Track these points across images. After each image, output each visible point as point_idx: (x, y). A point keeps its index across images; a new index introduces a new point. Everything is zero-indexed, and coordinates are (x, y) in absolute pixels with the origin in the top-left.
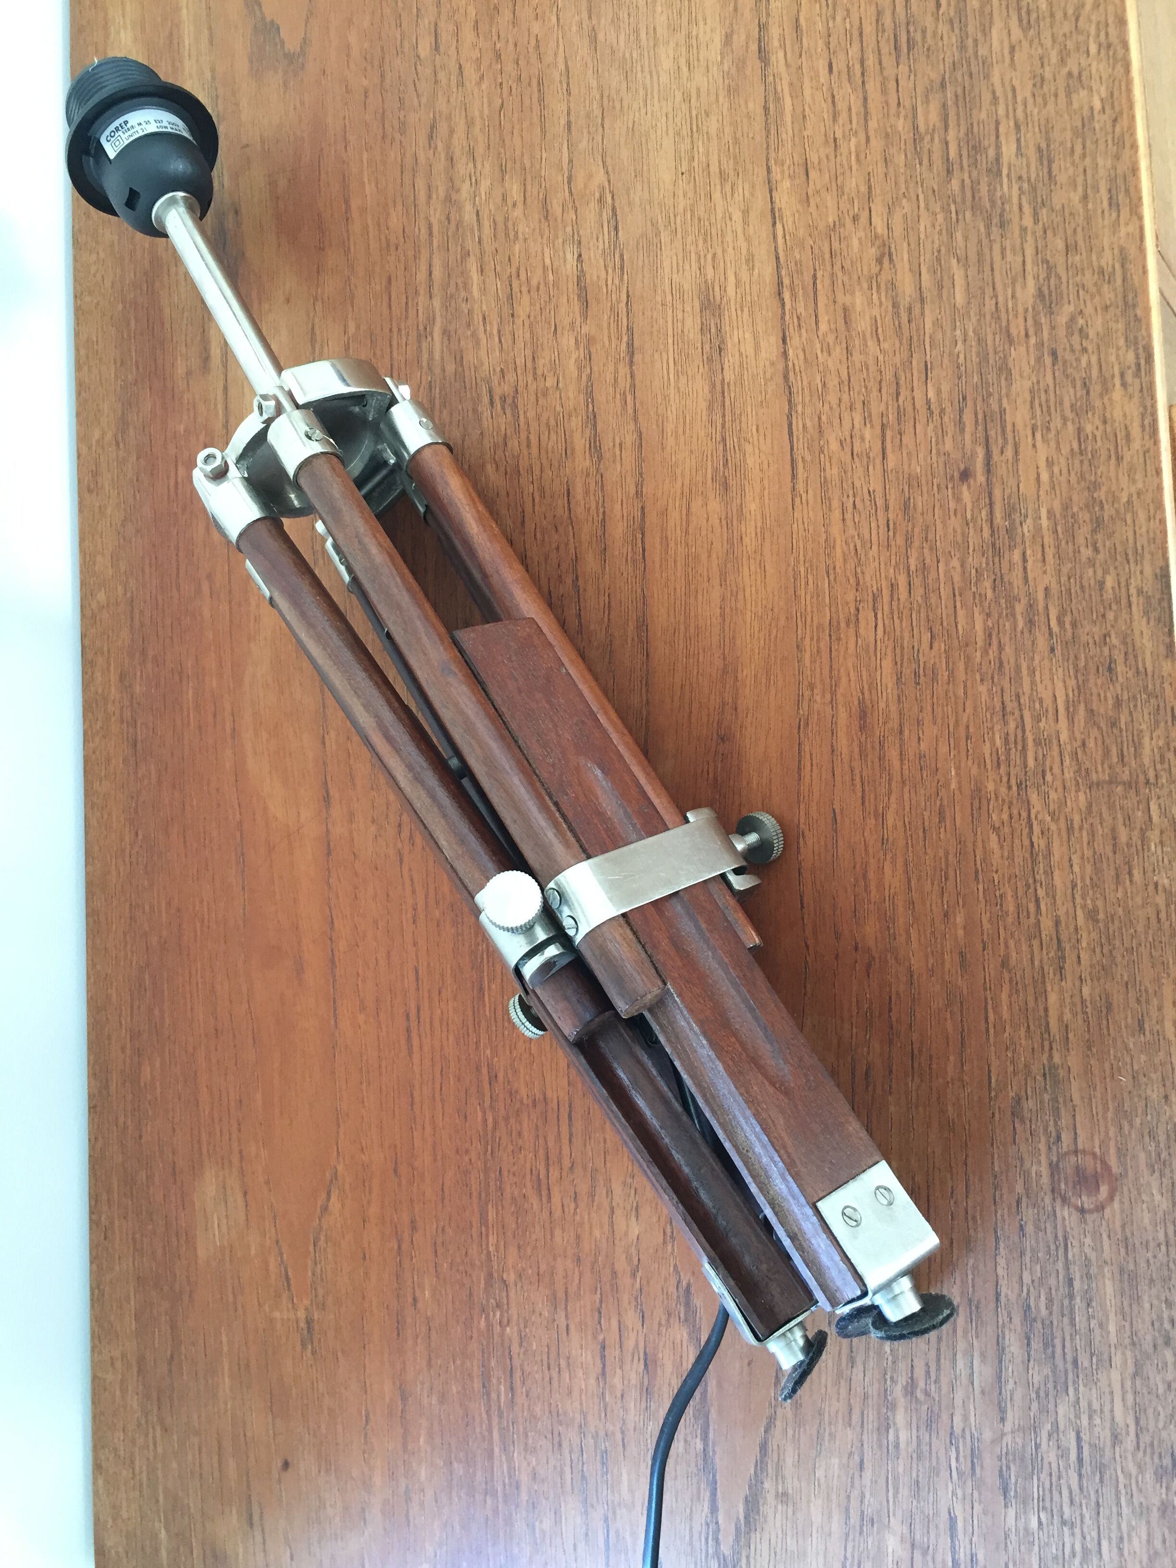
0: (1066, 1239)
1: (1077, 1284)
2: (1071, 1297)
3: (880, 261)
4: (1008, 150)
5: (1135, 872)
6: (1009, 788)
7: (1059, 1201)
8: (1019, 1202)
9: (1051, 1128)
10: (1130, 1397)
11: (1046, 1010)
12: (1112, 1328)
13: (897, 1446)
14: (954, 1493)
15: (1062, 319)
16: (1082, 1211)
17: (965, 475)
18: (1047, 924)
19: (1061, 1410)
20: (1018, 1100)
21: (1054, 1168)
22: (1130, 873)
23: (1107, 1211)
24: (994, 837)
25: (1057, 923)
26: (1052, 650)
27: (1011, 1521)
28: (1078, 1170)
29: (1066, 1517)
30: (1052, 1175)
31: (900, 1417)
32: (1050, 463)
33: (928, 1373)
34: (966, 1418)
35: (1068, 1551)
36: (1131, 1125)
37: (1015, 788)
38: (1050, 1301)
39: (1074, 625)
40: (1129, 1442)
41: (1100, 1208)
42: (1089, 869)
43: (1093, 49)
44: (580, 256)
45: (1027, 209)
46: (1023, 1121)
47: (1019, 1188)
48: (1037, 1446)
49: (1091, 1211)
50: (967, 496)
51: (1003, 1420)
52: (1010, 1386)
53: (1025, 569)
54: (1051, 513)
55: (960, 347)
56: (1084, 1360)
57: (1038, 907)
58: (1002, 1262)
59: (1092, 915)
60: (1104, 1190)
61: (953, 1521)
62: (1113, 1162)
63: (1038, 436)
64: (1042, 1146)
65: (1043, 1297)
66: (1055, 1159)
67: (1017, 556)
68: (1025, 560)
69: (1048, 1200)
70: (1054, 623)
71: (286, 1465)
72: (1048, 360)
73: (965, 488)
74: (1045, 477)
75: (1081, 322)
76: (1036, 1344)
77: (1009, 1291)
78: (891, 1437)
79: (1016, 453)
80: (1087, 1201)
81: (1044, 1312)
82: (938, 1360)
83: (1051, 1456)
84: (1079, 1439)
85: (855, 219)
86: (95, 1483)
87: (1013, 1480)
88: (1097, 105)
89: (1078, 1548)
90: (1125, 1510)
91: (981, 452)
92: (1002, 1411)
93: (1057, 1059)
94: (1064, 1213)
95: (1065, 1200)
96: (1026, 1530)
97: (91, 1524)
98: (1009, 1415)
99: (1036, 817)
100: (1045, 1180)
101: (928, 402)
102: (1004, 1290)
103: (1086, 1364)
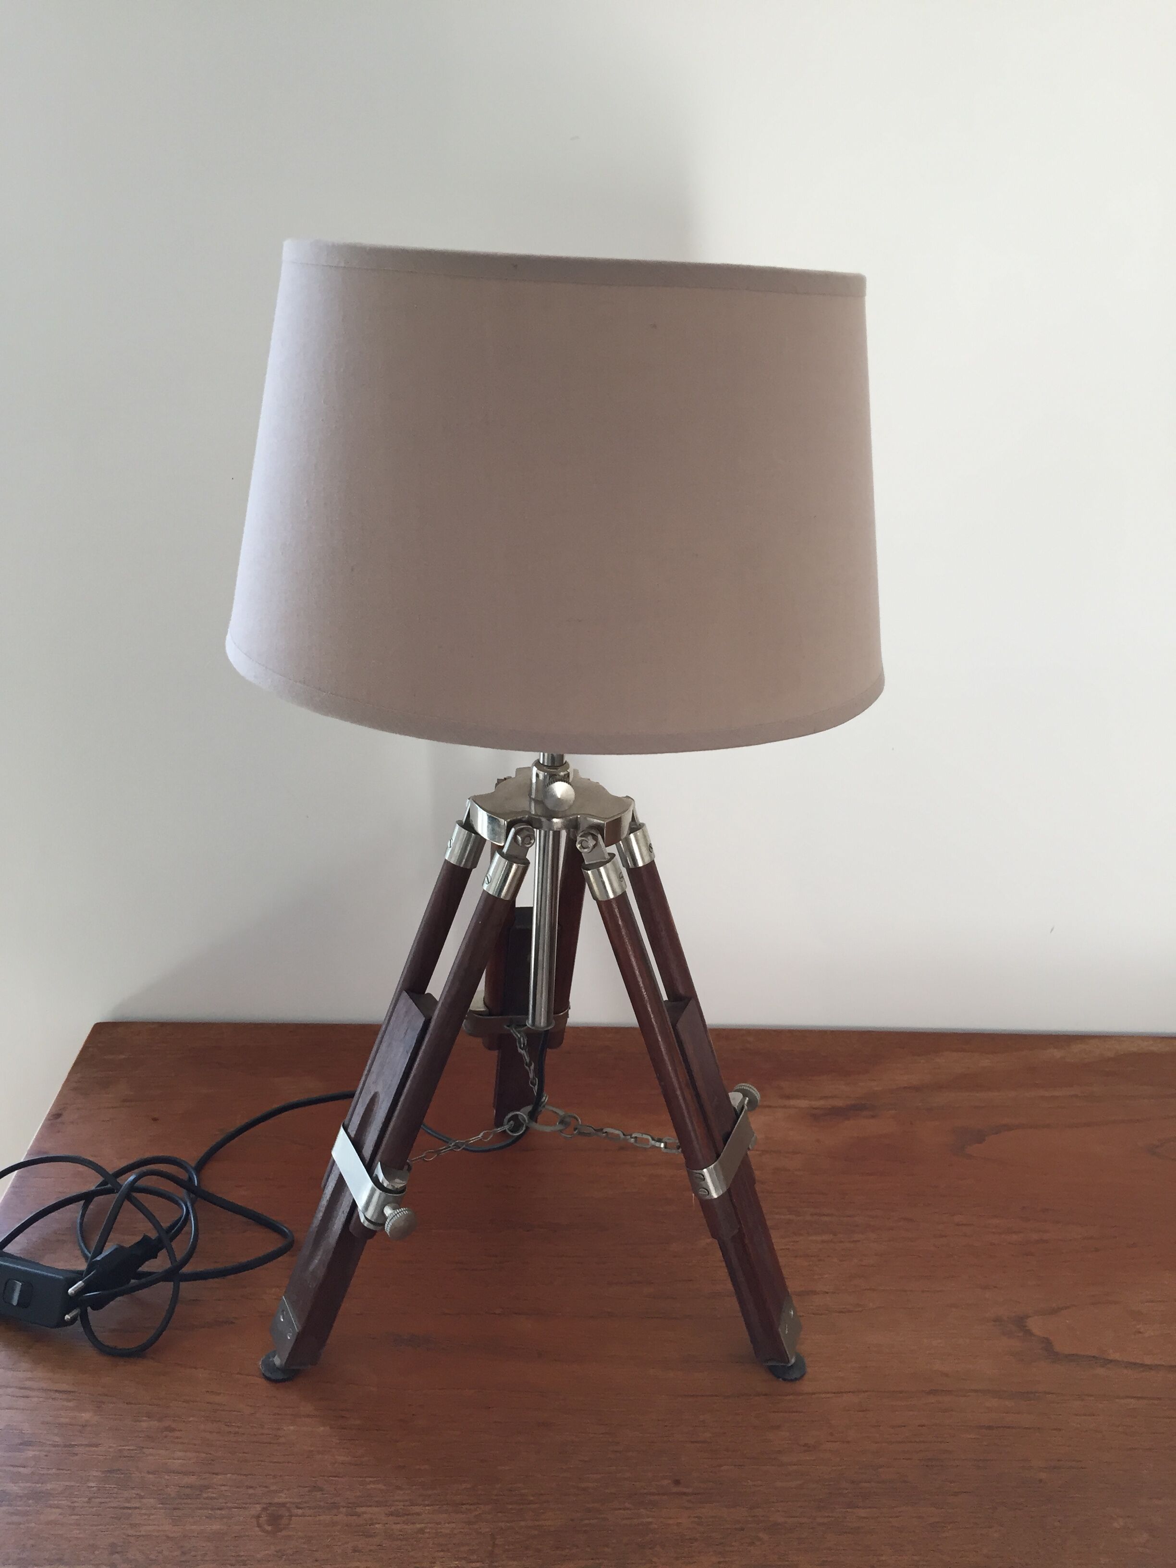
0: (245, 1508)
1: (219, 1512)
2: (212, 1509)
3: (805, 1445)
4: (862, 1513)
5: (442, 1553)
6: (496, 1495)
7: (265, 1506)
8: (266, 1487)
9: (305, 1505)
10: (156, 1534)
11: (370, 1506)
12: (193, 1527)
13: (138, 1421)
14: (110, 1447)
15: (761, 1535)
16: (258, 1517)
17: (677, 1482)
18: (416, 1509)
19: (152, 1500)
20: (321, 1490)
21: (283, 1505)
22: (442, 1551)
23: (257, 1529)
24: (469, 1486)
25: (418, 1514)
26: (572, 1520)
27: (95, 1474)
28: (281, 1517)
29: (93, 1500)
30: (278, 1504)
31: (155, 1424)
32: (679, 1524)
33: (177, 1438)
34: (151, 1455)
35: (75, 1499)
36: (304, 1543)
37: (495, 1498)
38: (212, 1498)
39: (585, 1532)
40: (131, 1532)
41: (259, 1526)
42: (448, 1531)
43: (916, 1558)
44: (827, 1293)
45: (826, 1520)
46: (309, 1491)
47: (274, 1488)
48: (133, 1488)
49: (258, 1522)
50: (665, 1482)
51: (149, 1473)
52: (166, 1477)
53: (620, 1509)
54: (651, 1523)
55: (750, 1483)
56: (176, 1513)
57: (428, 1505)
58: (234, 1477)
59: (421, 1531)
60: (269, 1528)
61: (97, 1446)
62: (284, 1533)
63: (696, 1519)
64: (296, 1500)
65: (214, 1495)
66: (288, 1505)
67: (627, 1505)
68: (624, 1509)
69: (264, 1501)
70: (587, 1522)
71: (155, 1120)
72: (738, 1526)
73: (670, 1481)
74: (671, 1522)
75: (758, 1543)
76: (188, 1491)
77: (218, 1479)
78: (145, 1418)
79: (687, 1508)
80: (264, 1519)
81: (205, 1495)
82: (182, 1443)
83: (126, 1494)
84: (136, 1508)
85: (831, 1434)
86: (153, 1023)
87: (115, 1475)
88: (883, 1558)
89: (76, 1504)
90: (94, 1528)
91: (690, 1490)
92: (153, 1473)
93: (341, 1509)
94: (258, 1507)
95: (264, 1509)
96: (88, 1480)
97: (129, 1020)
98: (151, 1476)
99: (478, 1507)
100: (276, 1500)
101: (720, 1466)
102: (219, 1477)
103: (175, 1514)
